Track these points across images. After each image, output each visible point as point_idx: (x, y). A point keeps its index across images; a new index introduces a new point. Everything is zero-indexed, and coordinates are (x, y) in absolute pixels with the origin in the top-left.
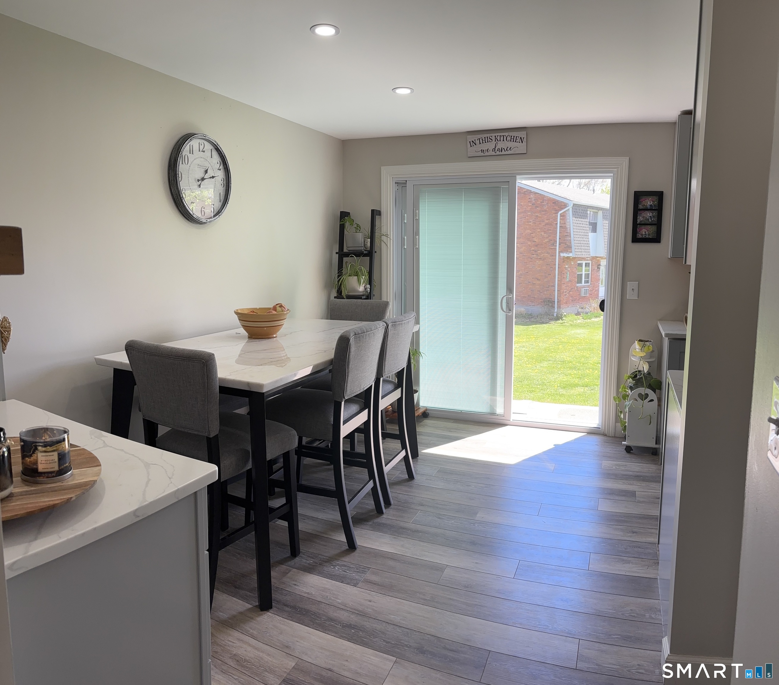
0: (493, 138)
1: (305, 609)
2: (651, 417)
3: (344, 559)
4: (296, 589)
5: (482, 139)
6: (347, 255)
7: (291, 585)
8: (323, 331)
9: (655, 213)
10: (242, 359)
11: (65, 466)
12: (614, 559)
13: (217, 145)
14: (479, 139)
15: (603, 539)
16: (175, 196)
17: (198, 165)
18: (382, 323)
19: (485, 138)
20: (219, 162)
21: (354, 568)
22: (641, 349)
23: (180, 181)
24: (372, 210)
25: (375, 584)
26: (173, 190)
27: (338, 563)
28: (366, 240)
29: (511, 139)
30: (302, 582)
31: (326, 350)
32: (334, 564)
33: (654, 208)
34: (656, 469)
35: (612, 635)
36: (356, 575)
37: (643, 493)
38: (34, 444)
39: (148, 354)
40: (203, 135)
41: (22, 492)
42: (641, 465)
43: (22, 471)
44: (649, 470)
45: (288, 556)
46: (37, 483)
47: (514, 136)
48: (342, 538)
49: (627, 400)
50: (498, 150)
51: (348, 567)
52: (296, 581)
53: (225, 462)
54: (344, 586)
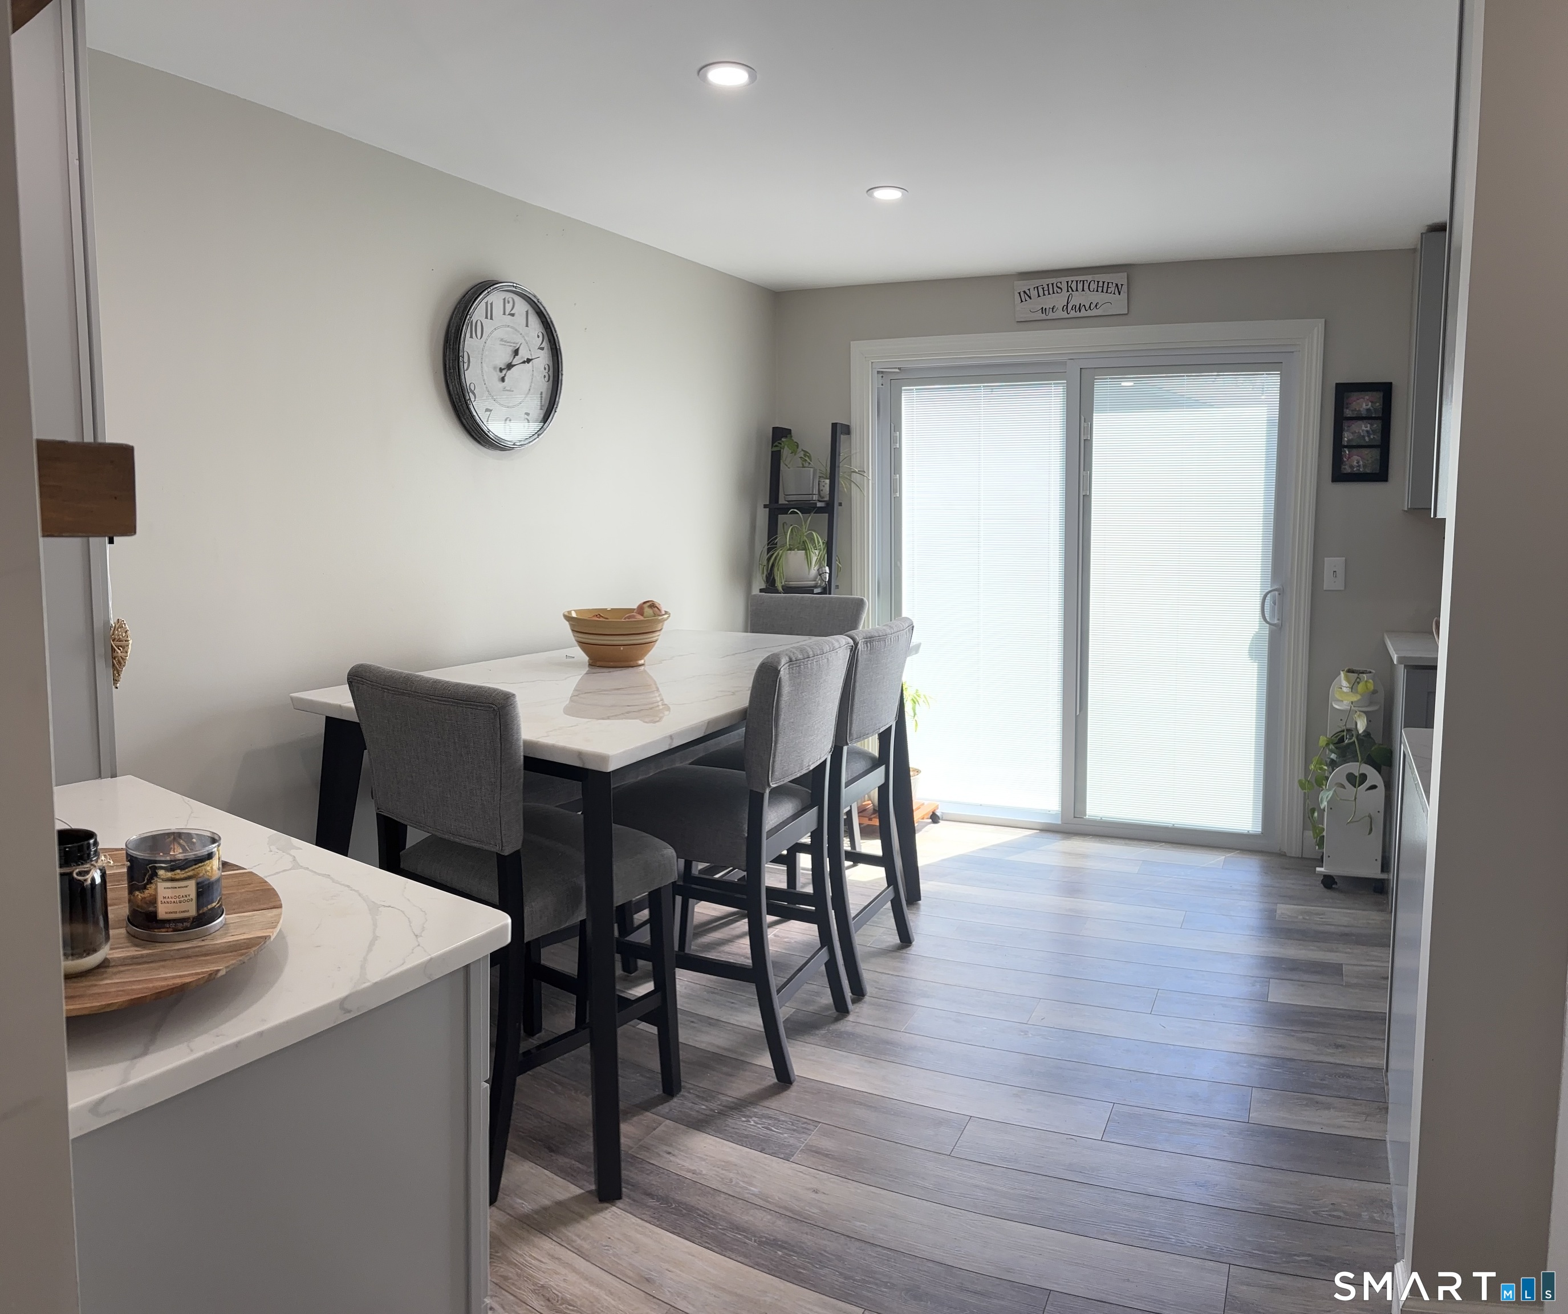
0: (1064, 286)
1: (687, 1203)
2: (1371, 818)
3: (767, 1103)
4: (671, 1161)
5: (1043, 288)
6: (784, 510)
7: (661, 1153)
8: (733, 655)
9: (1377, 425)
10: (577, 707)
11: (209, 907)
12: (1299, 1101)
13: (538, 302)
14: (1037, 287)
15: (1278, 1059)
16: (456, 398)
17: (502, 340)
18: (845, 639)
19: (1048, 285)
20: (540, 335)
21: (786, 1123)
22: (1351, 686)
23: (467, 370)
24: (832, 424)
25: (827, 1156)
26: (453, 385)
27: (755, 1110)
28: (823, 480)
29: (1098, 287)
30: (682, 1148)
31: (737, 691)
32: (748, 1113)
33: (1373, 416)
34: (1382, 920)
35: (1295, 1255)
36: (791, 1137)
37: (1356, 968)
38: (150, 866)
39: (390, 692)
40: (512, 284)
41: (125, 958)
42: (1352, 914)
43: (128, 917)
44: (1369, 923)
45: (658, 1093)
46: (153, 941)
47: (1104, 282)
48: (766, 1061)
49: (1324, 787)
50: (1074, 307)
51: (776, 1119)
52: (671, 1145)
53: (533, 904)
54: (765, 1158)
